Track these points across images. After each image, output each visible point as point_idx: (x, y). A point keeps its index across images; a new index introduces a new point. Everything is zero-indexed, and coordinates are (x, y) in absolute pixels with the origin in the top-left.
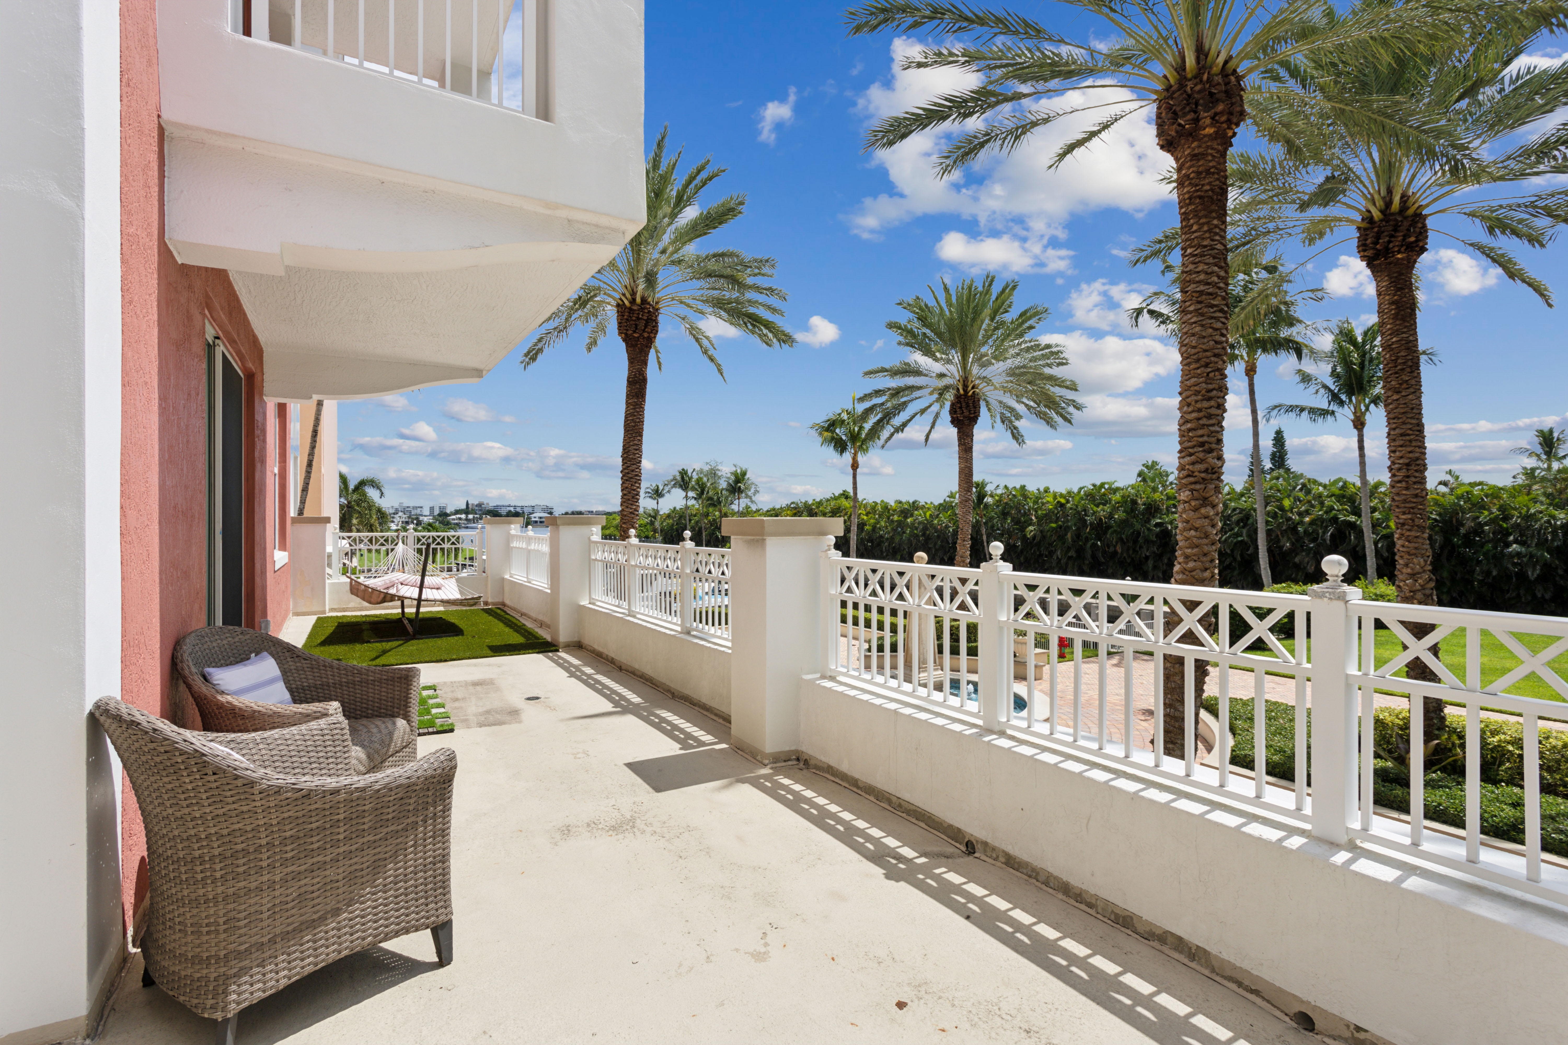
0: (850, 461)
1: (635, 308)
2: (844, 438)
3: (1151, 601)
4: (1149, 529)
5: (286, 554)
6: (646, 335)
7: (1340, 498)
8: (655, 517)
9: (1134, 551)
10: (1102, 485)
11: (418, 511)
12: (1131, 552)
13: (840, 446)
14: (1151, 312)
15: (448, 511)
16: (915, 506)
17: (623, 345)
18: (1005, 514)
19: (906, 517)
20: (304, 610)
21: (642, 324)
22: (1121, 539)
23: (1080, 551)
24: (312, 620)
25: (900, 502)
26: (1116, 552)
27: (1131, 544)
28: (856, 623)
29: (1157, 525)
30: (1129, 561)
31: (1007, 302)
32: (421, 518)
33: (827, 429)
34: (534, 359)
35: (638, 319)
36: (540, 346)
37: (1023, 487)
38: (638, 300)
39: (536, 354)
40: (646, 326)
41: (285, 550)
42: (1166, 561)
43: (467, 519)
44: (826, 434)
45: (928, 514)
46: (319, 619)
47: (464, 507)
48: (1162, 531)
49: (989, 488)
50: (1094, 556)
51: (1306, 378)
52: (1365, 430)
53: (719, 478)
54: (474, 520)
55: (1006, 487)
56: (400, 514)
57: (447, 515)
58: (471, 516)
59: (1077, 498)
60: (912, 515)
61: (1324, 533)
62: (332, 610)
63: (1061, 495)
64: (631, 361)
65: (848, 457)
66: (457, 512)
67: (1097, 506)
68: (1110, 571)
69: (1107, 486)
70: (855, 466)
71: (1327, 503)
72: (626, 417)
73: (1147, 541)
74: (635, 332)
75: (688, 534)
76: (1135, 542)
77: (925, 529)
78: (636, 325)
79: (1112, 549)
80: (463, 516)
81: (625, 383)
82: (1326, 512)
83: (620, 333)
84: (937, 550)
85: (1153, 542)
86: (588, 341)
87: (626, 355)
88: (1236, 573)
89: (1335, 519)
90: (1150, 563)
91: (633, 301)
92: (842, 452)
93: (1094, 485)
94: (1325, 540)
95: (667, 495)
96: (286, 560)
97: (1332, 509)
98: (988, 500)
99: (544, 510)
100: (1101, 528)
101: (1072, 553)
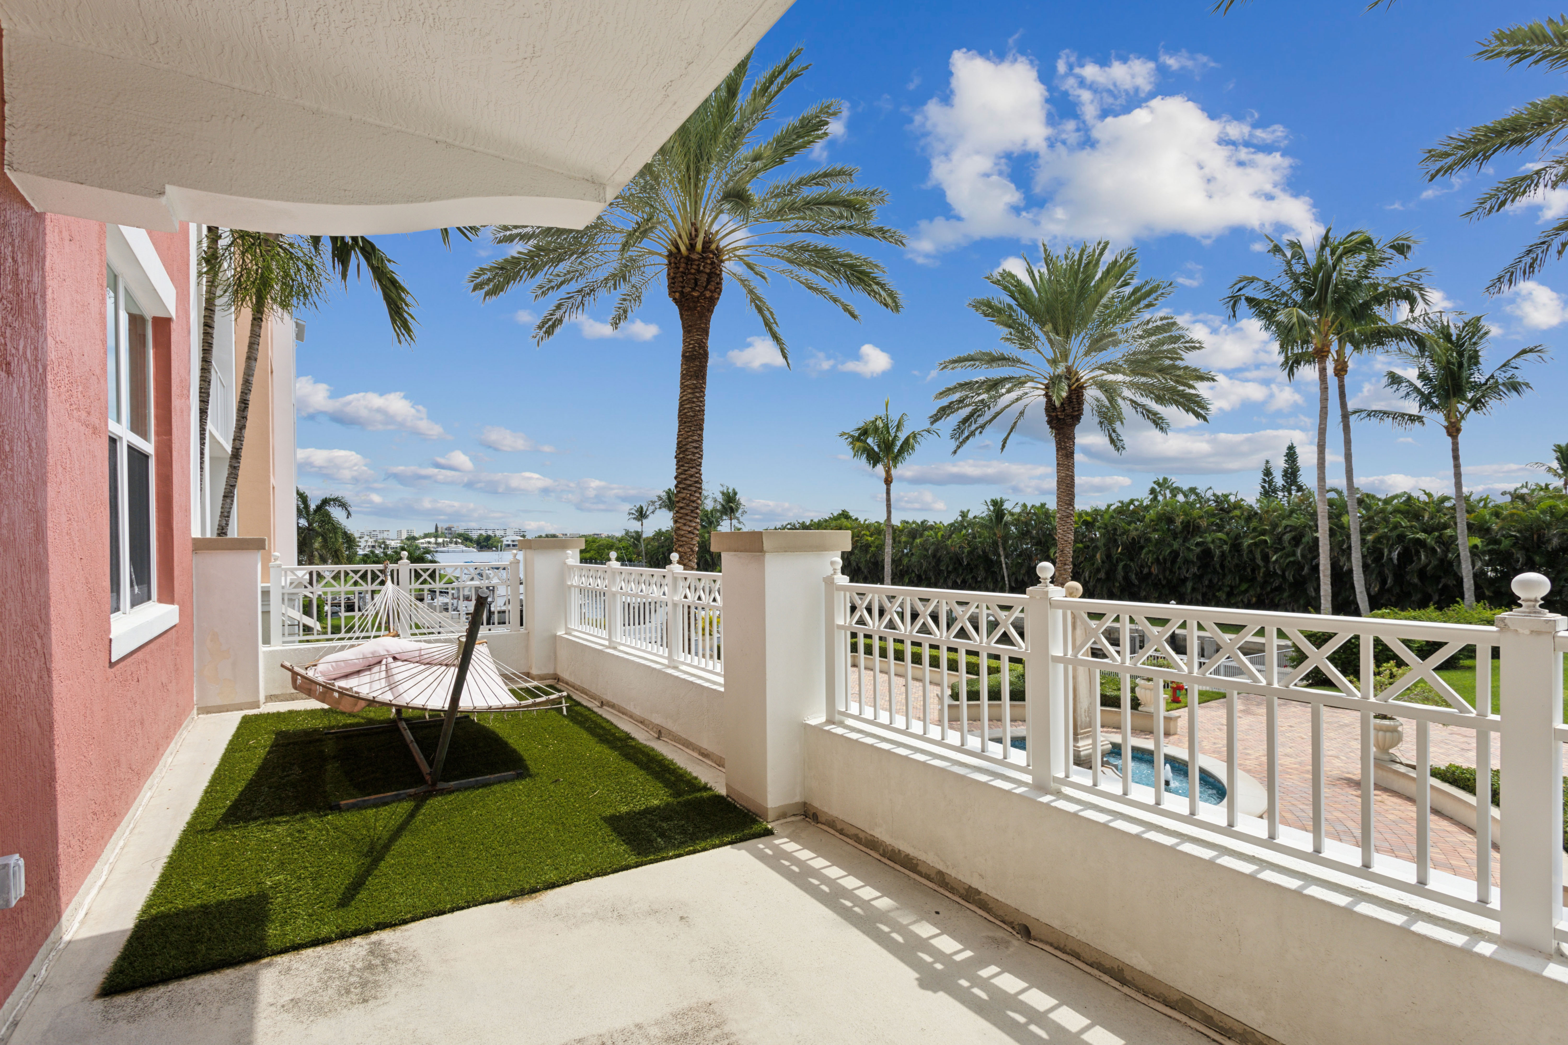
0: (883, 474)
1: (695, 256)
2: (876, 449)
3: (1261, 632)
4: (1188, 549)
5: (175, 608)
6: (708, 294)
7: (1405, 513)
8: (639, 541)
9: (1171, 571)
10: (1132, 502)
11: (385, 535)
12: (1168, 573)
13: (874, 459)
14: (1249, 300)
15: (416, 535)
16: (924, 526)
17: (675, 309)
18: (1024, 534)
19: (914, 538)
20: (219, 701)
21: (703, 278)
22: (1158, 559)
23: (1110, 575)
24: (230, 722)
25: (907, 522)
26: (1150, 573)
27: (1168, 564)
28: (883, 654)
29: (1198, 544)
30: (1164, 582)
31: (1129, 271)
32: (388, 542)
33: (858, 439)
34: (549, 332)
35: (699, 271)
36: (558, 315)
37: (1043, 505)
38: (699, 246)
39: (554, 326)
40: (708, 282)
41: (172, 602)
42: (1207, 583)
43: (436, 543)
44: (858, 444)
45: (939, 534)
46: (246, 720)
47: (433, 531)
48: (1203, 551)
49: (1007, 506)
50: (1126, 578)
51: (1395, 380)
52: (1461, 437)
53: (706, 498)
54: (443, 544)
55: (1025, 505)
56: (366, 538)
57: (414, 539)
58: (440, 540)
59: (1106, 516)
60: (921, 536)
61: (1390, 552)
62: (271, 698)
63: (1087, 514)
64: (688, 329)
65: (880, 468)
66: (426, 536)
67: (1129, 523)
68: (1143, 594)
69: (1137, 503)
70: (888, 481)
71: (1392, 519)
72: (681, 405)
73: (1187, 561)
74: (693, 289)
75: (675, 556)
76: (1174, 562)
77: (936, 551)
78: (696, 280)
79: (1146, 571)
80: (433, 540)
81: (679, 359)
82: (1391, 531)
83: (672, 292)
84: (949, 573)
85: (1193, 562)
86: (614, 313)
87: (679, 322)
88: (1286, 595)
89: (1401, 538)
90: (1189, 585)
91: (692, 247)
92: (874, 465)
93: (1122, 502)
94: (1391, 559)
95: (651, 516)
96: (175, 620)
97: (1396, 526)
98: (1008, 518)
99: (516, 533)
100: (1134, 548)
101: (1102, 575)
